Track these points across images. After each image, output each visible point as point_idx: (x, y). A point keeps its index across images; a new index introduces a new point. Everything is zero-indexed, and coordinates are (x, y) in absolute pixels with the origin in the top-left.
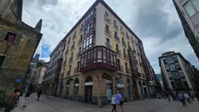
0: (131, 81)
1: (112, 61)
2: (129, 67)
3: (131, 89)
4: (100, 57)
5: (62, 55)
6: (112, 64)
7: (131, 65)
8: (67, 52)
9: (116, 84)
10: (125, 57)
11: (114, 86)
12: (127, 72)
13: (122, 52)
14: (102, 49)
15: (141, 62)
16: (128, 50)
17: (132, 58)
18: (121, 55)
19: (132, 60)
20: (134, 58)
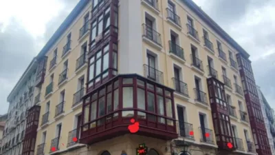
1: (161, 113)
2: (209, 124)
4: (128, 102)
5: (38, 99)
7: (215, 120)
10: (199, 98)
12: (205, 140)
13: (191, 86)
14: (135, 82)
15: (244, 109)
16: (208, 80)
17: (219, 100)
18: (187, 96)
19: (218, 105)
20: (223, 101)
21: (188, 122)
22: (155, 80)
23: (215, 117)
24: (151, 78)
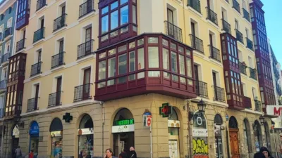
0: (224, 119)
1: (182, 72)
2: (221, 83)
3: (224, 139)
6: (183, 80)
7: (227, 78)
8: (39, 35)
9: (189, 129)
10: (212, 56)
11: (185, 133)
12: (216, 99)
13: (206, 42)
14: (160, 42)
15: (254, 66)
16: (221, 35)
17: (232, 57)
18: (203, 53)
19: (231, 63)
20: (235, 59)
21: (203, 81)
22: (173, 36)
23: (227, 75)
24: (170, 35)
